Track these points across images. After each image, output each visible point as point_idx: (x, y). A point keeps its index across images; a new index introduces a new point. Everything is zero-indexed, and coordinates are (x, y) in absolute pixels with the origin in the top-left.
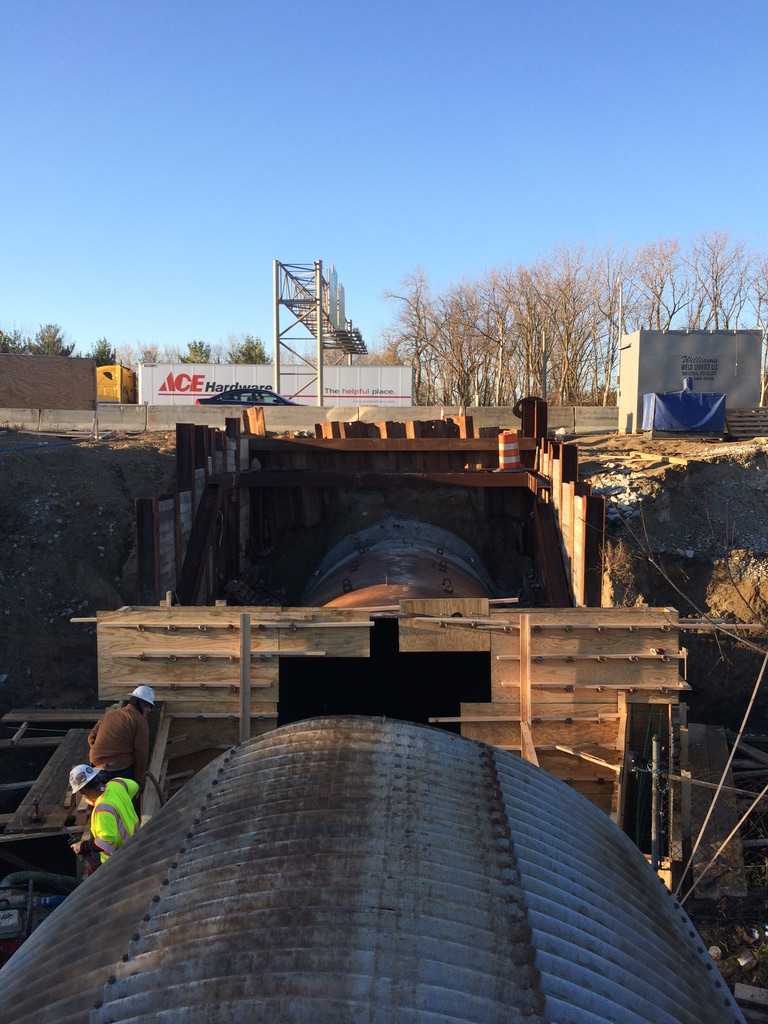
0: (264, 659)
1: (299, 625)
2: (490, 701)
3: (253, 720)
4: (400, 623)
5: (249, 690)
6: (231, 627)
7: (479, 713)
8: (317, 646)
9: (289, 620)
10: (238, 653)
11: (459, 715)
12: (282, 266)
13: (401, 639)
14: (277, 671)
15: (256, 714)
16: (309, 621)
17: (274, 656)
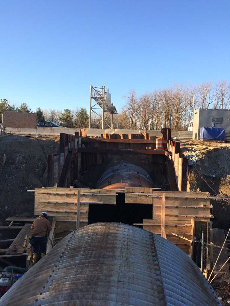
0: (84, 204)
1: (95, 194)
2: (152, 219)
3: (80, 222)
4: (125, 194)
5: (79, 213)
6: (75, 194)
7: (149, 223)
8: (100, 201)
9: (92, 193)
10: (76, 202)
11: (143, 223)
12: (93, 87)
13: (126, 199)
14: (88, 208)
15: (81, 221)
16: (98, 193)
17: (87, 203)
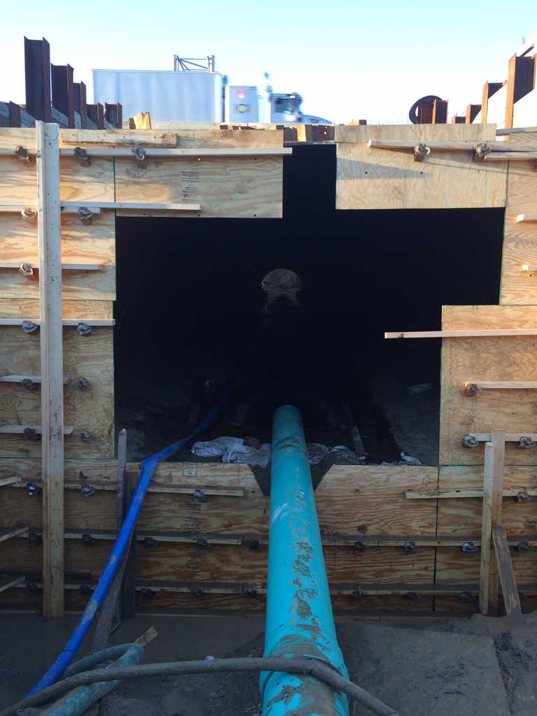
0: (87, 218)
1: (150, 152)
2: (498, 304)
3: (68, 330)
4: (339, 154)
5: (57, 273)
8: (186, 196)
9: (132, 143)
12: (180, 60)
13: (341, 185)
14: (112, 242)
15: (73, 319)
16: (169, 146)
17: (105, 210)
